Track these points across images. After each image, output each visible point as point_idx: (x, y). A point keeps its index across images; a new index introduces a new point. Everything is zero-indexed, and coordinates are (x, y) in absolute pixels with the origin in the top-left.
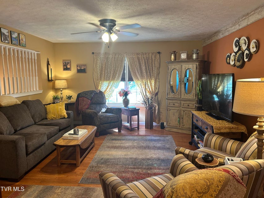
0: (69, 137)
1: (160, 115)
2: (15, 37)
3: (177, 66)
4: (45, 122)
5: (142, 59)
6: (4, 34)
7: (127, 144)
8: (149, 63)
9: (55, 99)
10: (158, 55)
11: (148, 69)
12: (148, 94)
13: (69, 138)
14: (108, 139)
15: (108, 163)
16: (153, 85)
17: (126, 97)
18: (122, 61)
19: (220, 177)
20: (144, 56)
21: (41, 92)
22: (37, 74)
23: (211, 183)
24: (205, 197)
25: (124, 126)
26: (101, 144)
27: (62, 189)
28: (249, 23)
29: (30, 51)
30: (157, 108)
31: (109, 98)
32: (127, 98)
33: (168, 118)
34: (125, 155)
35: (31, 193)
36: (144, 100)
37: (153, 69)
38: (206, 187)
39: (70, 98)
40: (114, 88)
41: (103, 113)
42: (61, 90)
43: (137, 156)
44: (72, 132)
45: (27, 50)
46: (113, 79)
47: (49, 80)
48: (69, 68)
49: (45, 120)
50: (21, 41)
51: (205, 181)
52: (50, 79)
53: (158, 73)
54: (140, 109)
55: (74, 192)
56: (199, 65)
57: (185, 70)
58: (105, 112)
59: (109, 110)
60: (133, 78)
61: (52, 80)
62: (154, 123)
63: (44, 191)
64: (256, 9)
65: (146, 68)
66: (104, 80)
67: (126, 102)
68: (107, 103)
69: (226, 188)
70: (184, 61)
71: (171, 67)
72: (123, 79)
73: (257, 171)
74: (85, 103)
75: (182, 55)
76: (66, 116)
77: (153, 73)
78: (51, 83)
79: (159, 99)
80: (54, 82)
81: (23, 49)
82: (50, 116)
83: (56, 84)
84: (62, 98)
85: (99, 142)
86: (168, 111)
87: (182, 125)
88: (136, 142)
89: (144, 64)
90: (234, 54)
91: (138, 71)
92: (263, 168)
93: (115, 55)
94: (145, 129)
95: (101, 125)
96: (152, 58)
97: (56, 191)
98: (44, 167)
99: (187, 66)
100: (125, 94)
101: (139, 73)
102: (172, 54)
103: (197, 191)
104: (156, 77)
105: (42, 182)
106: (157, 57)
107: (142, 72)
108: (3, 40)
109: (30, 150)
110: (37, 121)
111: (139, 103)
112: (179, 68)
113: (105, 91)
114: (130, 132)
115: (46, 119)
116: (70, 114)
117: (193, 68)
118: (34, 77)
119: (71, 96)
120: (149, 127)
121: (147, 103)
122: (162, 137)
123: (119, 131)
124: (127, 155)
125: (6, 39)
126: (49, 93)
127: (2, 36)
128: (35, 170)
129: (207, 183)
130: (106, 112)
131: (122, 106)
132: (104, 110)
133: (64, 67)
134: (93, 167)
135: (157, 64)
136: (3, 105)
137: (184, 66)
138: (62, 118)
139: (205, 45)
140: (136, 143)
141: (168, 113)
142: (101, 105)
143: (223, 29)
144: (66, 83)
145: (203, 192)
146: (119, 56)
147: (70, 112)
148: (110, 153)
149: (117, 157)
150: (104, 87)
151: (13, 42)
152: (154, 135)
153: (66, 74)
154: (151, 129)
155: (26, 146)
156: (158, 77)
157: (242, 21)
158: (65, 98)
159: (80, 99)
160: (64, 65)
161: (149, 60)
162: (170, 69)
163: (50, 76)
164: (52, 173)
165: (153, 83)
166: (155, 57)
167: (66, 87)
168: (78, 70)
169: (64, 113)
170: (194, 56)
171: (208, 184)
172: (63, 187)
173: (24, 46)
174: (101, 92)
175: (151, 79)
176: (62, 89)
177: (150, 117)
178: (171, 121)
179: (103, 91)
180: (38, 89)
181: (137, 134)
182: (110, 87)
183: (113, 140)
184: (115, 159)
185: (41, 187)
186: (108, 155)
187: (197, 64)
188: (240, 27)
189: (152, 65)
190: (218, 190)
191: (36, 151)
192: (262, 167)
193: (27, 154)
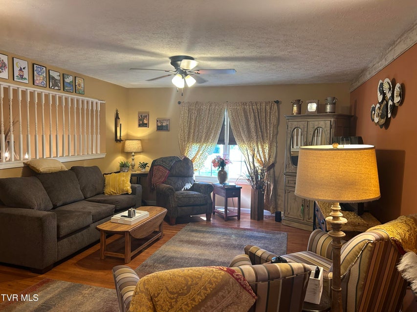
0: (119, 220)
1: (277, 200)
2: (69, 81)
3: (302, 124)
4: (98, 198)
5: (250, 111)
6: (53, 78)
7: (211, 240)
8: (261, 118)
9: (123, 166)
10: (276, 104)
11: (259, 127)
12: (257, 164)
13: (119, 222)
14: (186, 230)
15: (169, 264)
16: (267, 151)
17: (223, 168)
18: (220, 114)
19: (214, 277)
20: (254, 107)
21: (103, 156)
22: (99, 131)
23: (194, 282)
24: (182, 299)
25: (218, 212)
26: (174, 235)
27: (92, 290)
28: (395, 57)
29: (90, 100)
30: (272, 188)
31: (200, 169)
32: (225, 170)
33: (286, 205)
34: (199, 255)
35: (53, 290)
36: (250, 174)
37: (266, 127)
38: (184, 287)
39: (144, 165)
40: (207, 154)
41: (187, 190)
42: (133, 154)
43: (217, 258)
44: (126, 213)
45: (86, 99)
46: (206, 140)
47: (117, 140)
48: (146, 124)
49: (102, 195)
50: (77, 87)
51: (185, 278)
52: (118, 138)
53: (275, 133)
54: (241, 188)
55: (105, 295)
56: (336, 122)
57: (313, 130)
58: (190, 190)
59: (196, 187)
60: (236, 139)
61: (120, 140)
62: (264, 211)
63: (68, 290)
64: (402, 35)
65: (256, 125)
66: (193, 142)
67: (223, 176)
68: (194, 175)
69: (221, 294)
70: (312, 115)
71: (292, 124)
72: (221, 141)
73: (285, 277)
74: (161, 175)
75: (309, 105)
76: (130, 191)
77: (267, 133)
78: (120, 145)
79: (277, 174)
80: (124, 143)
81: (81, 98)
82: (109, 190)
83: (126, 145)
84: (133, 166)
85: (173, 232)
86: (287, 194)
87: (307, 217)
88: (225, 237)
89: (252, 119)
90: (378, 105)
91: (243, 129)
92: (297, 275)
93: (210, 106)
94: (250, 220)
95: (179, 208)
96: (266, 109)
97: (84, 292)
98: (83, 259)
99: (316, 123)
100: (221, 163)
101: (244, 132)
102: (294, 104)
103: (167, 289)
104: (273, 139)
105: (72, 277)
106: (274, 108)
107: (249, 131)
108: (51, 85)
109: (63, 232)
110: (88, 195)
111: (242, 178)
112: (304, 126)
113: (195, 158)
114: (225, 223)
115: (103, 193)
116: (136, 188)
117: (325, 127)
118: (95, 136)
119: (146, 164)
120: (256, 217)
121: (254, 179)
122: (270, 233)
123: (208, 220)
124: (203, 254)
125: (55, 85)
126: (115, 158)
127: (51, 81)
128: (71, 261)
129: (187, 281)
130: (192, 189)
131: (217, 182)
132: (188, 186)
133: (139, 122)
134: (146, 266)
135: (274, 120)
136: (41, 171)
137: (312, 123)
138: (125, 194)
139: (352, 90)
140: (225, 239)
141: (286, 197)
142: (186, 179)
143: (370, 65)
144: (140, 145)
145: (177, 292)
146: (217, 107)
147: (137, 185)
148: (180, 249)
149: (187, 256)
150: (192, 152)
151: (66, 88)
152: (260, 229)
153: (142, 133)
154: (258, 220)
155: (58, 227)
156: (275, 140)
157: (389, 52)
158: (137, 165)
159: (155, 167)
160: (140, 120)
161: (261, 113)
162: (291, 128)
163: (118, 135)
164: (90, 268)
165: (267, 148)
166: (271, 108)
167: (140, 150)
168: (158, 126)
169: (128, 187)
170: (329, 108)
171: (189, 283)
172: (95, 288)
173: (82, 94)
174: (186, 159)
175: (264, 143)
176: (135, 153)
177: (257, 201)
178: (290, 209)
179: (190, 159)
180: (99, 152)
181: (236, 226)
182: (201, 152)
183: (193, 231)
184: (181, 258)
185: (67, 284)
186: (175, 252)
187: (332, 120)
188: (387, 63)
189: (266, 120)
190: (205, 294)
191: (73, 236)
192: (295, 273)
193: (59, 238)
